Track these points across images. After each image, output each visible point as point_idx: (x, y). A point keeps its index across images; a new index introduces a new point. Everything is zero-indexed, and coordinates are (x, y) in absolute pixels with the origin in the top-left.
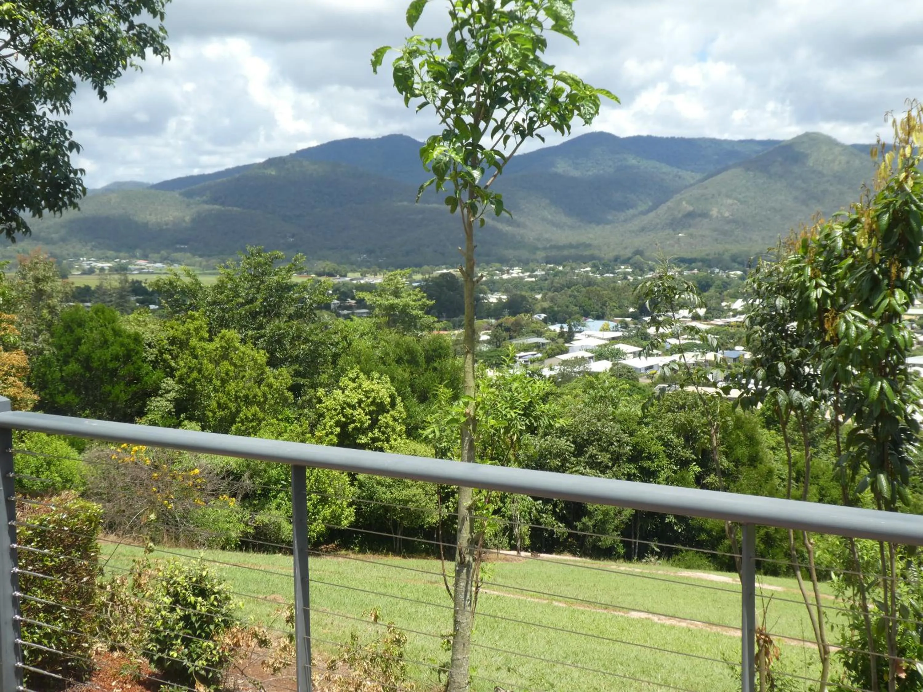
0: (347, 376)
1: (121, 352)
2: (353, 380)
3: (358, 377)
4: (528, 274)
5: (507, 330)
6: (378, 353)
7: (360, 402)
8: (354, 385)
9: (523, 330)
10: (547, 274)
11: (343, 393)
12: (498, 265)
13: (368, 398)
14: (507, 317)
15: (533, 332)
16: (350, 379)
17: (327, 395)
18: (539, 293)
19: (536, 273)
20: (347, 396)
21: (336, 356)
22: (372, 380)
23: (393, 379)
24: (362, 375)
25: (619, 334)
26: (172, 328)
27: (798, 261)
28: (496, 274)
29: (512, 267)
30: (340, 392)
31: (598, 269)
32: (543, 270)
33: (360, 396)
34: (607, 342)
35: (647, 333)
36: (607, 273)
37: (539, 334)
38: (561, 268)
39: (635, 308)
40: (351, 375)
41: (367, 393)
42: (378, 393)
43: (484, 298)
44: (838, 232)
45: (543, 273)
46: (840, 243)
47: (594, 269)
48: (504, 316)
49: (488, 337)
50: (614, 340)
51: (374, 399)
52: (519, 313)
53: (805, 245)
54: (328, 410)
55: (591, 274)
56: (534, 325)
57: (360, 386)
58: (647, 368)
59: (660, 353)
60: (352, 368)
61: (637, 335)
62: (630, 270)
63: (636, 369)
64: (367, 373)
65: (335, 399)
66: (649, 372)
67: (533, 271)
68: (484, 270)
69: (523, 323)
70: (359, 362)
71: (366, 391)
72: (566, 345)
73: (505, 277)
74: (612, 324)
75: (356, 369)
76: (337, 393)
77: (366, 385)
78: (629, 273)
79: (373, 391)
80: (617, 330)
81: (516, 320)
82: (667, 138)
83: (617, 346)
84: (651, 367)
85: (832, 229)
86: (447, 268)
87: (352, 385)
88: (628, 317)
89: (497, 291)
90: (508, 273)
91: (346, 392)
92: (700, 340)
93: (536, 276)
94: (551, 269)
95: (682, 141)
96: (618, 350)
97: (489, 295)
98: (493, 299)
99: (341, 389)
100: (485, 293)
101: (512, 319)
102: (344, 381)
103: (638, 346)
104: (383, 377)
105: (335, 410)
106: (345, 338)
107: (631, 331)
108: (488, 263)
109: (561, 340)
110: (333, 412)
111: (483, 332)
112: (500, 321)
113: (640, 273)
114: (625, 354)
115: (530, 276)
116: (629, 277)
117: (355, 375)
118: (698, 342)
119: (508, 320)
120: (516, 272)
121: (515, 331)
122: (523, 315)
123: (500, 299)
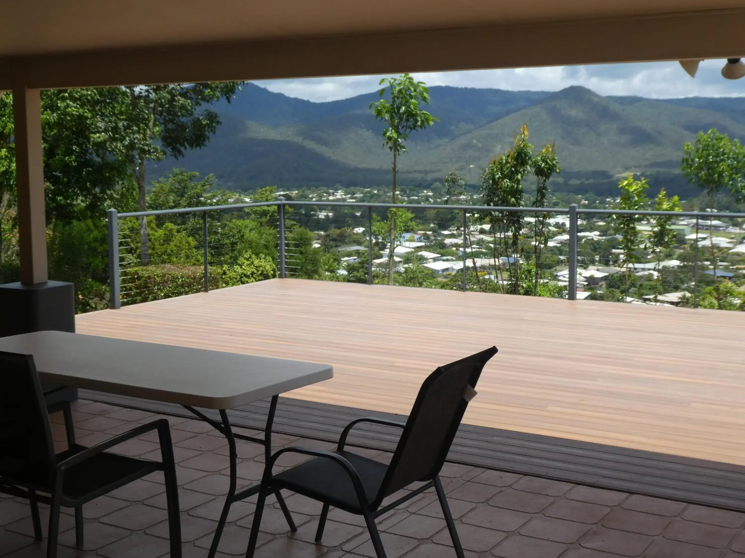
0: (243, 257)
1: (99, 236)
2: (247, 260)
3: (250, 257)
4: (349, 196)
5: (334, 240)
6: (263, 242)
7: (253, 273)
8: (248, 262)
9: (347, 240)
10: (365, 196)
11: (241, 268)
12: (325, 189)
13: (258, 271)
14: (333, 229)
15: (354, 242)
16: (245, 258)
17: (229, 270)
18: (358, 212)
19: (356, 195)
20: (244, 269)
21: (233, 244)
22: (260, 259)
23: (273, 259)
24: (253, 256)
25: (422, 244)
26: (131, 222)
27: (492, 167)
28: (324, 196)
29: (336, 190)
30: (239, 267)
31: (406, 193)
32: (362, 193)
33: (253, 270)
34: (413, 250)
35: (444, 243)
36: (413, 196)
37: (359, 243)
38: (376, 192)
39: (434, 224)
40: (246, 256)
41: (257, 268)
42: (265, 268)
43: (314, 215)
44: (504, 158)
45: (362, 195)
46: (504, 161)
47: (403, 193)
48: (331, 229)
49: (319, 246)
50: (419, 248)
51: (262, 271)
52: (344, 227)
53: (494, 162)
54: (231, 279)
55: (399, 197)
56: (355, 236)
57: (252, 263)
58: (444, 270)
59: (454, 259)
60: (246, 252)
61: (435, 245)
62: (430, 194)
63: (436, 270)
64: (257, 255)
65: (235, 272)
66: (445, 273)
67: (354, 194)
68: (314, 192)
69: (346, 235)
70: (251, 248)
71: (256, 267)
72: (382, 252)
73: (331, 198)
74: (416, 237)
75: (249, 252)
76: (237, 268)
77: (256, 262)
78: (430, 196)
79: (261, 266)
80: (421, 241)
81: (341, 233)
82: (462, 88)
83: (420, 253)
84: (447, 269)
85: (502, 157)
86: (284, 191)
87: (247, 262)
88: (430, 231)
89: (325, 210)
90: (333, 194)
91: (243, 267)
92: (485, 249)
93: (355, 198)
94: (368, 192)
95: (473, 91)
96: (421, 256)
97: (319, 213)
98: (322, 215)
99: (239, 265)
100: (315, 211)
101: (338, 231)
102: (241, 260)
103: (437, 253)
104: (267, 258)
105: (236, 278)
106: (239, 232)
107: (432, 241)
108: (317, 187)
109: (377, 249)
110: (235, 280)
111: (314, 242)
112: (328, 233)
113: (439, 196)
114: (426, 259)
115: (351, 198)
116: (431, 200)
117: (249, 256)
118: (484, 250)
119: (334, 232)
120: (340, 194)
121: (340, 241)
122: (346, 228)
123: (327, 216)
